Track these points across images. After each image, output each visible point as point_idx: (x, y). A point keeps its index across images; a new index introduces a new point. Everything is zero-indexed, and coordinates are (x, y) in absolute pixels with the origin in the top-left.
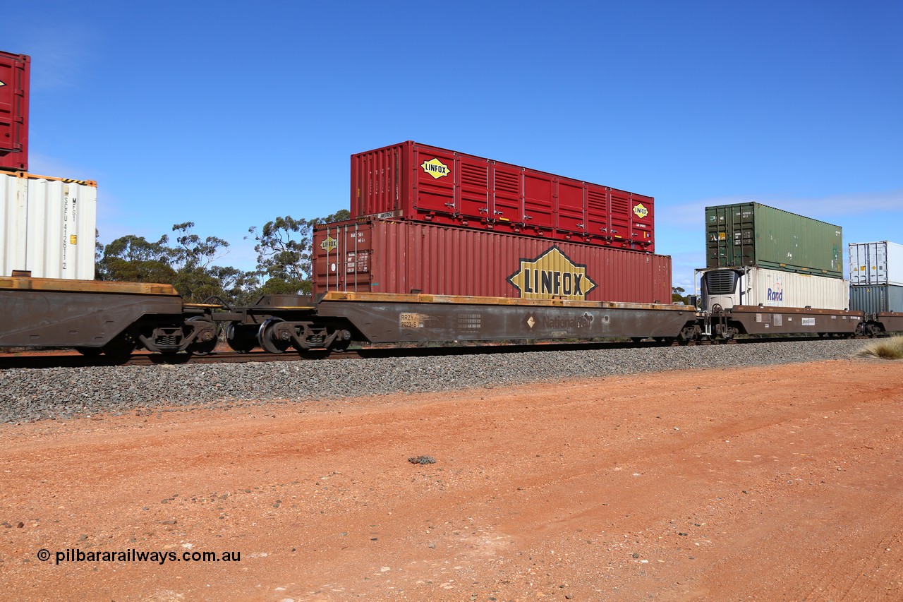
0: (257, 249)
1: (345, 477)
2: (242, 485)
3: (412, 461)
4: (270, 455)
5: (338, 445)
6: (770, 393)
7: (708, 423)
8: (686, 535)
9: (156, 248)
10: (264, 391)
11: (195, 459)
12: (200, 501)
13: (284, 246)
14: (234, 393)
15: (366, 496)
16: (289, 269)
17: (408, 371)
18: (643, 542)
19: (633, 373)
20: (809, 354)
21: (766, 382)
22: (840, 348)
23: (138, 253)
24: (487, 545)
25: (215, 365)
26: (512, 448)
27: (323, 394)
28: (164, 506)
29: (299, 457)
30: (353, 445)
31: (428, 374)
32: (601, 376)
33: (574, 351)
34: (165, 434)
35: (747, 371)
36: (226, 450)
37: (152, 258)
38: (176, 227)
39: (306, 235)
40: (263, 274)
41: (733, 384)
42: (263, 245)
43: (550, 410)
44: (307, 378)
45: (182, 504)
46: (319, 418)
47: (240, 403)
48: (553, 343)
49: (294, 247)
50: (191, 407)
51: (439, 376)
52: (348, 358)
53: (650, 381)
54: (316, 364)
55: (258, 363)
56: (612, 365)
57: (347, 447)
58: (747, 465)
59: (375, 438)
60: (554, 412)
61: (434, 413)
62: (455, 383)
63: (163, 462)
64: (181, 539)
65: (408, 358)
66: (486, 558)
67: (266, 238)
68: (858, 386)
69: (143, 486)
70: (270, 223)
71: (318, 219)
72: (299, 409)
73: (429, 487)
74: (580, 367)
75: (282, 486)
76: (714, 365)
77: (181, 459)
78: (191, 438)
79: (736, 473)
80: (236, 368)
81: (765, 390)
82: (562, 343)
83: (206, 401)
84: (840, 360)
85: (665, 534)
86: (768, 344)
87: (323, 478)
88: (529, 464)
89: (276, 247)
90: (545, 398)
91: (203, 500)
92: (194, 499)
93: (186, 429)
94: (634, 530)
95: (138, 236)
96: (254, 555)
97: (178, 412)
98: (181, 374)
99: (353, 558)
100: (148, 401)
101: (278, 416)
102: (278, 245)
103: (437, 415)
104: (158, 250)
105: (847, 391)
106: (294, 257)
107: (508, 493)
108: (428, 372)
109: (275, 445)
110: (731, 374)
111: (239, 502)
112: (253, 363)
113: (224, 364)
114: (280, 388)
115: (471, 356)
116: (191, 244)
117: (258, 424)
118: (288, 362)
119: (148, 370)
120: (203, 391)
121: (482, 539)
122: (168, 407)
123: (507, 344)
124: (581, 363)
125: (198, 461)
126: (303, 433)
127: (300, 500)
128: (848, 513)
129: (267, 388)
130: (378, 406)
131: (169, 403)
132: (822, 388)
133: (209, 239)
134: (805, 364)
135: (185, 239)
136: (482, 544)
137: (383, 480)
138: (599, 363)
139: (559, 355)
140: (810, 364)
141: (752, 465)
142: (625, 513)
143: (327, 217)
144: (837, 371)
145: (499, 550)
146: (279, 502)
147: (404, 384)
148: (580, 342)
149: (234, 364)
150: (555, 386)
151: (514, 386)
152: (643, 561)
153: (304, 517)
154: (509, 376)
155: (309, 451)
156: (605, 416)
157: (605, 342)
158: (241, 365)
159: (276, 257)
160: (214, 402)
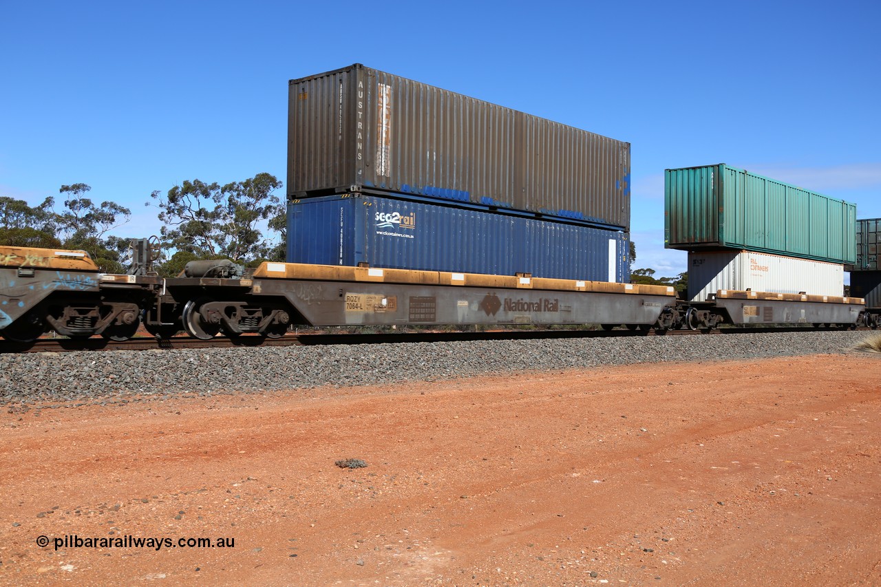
0: (161, 217)
1: (261, 483)
2: (138, 493)
3: (340, 465)
4: (173, 458)
5: (253, 445)
6: (752, 391)
7: (680, 423)
8: (652, 551)
9: (39, 213)
10: (168, 384)
11: (82, 463)
12: (86, 514)
13: (194, 213)
14: (132, 385)
15: (285, 505)
16: (198, 241)
17: (338, 361)
18: (602, 559)
19: (596, 366)
20: (799, 346)
21: (748, 378)
22: (834, 341)
23: (15, 218)
24: (424, 561)
25: (108, 353)
26: (455, 451)
27: (237, 387)
28: (40, 521)
29: (208, 460)
30: (271, 448)
31: (361, 365)
32: (560, 369)
33: (529, 341)
34: (44, 435)
35: (726, 365)
36: (120, 453)
37: (33, 227)
38: (65, 189)
39: (219, 202)
40: (167, 246)
41: (710, 380)
42: (169, 213)
43: (501, 407)
44: (219, 368)
45: (64, 518)
46: (233, 415)
47: (138, 398)
48: (505, 331)
49: (205, 216)
50: (78, 402)
51: (373, 367)
52: (268, 345)
53: (615, 375)
54: (230, 352)
55: (161, 351)
56: (573, 355)
57: (264, 448)
58: (723, 472)
59: (298, 439)
60: (504, 409)
61: (367, 409)
62: (392, 375)
63: (41, 469)
64: (60, 560)
65: (337, 346)
66: (422, 577)
67: (172, 205)
68: (854, 384)
69: (14, 497)
70: (177, 188)
71: (234, 183)
72: (209, 404)
73: (359, 494)
74: (536, 358)
75: (186, 494)
76: (689, 358)
77: (64, 464)
78: (77, 439)
79: (711, 482)
80: (134, 356)
81: (747, 387)
82: (516, 330)
83: (97, 395)
84: (834, 355)
85: (628, 549)
86: (752, 335)
87: (236, 485)
88: (475, 468)
89: (184, 215)
90: (494, 394)
91: (90, 512)
92: (78, 512)
93: (71, 428)
94: (592, 545)
95: (17, 198)
96: (150, 577)
97: (62, 409)
98: (66, 364)
99: (268, 578)
100: (24, 396)
101: (184, 413)
102: (187, 213)
103: (370, 411)
104: (41, 217)
105: (841, 390)
106: (205, 227)
107: (449, 502)
108: (360, 363)
109: (179, 446)
110: (708, 369)
111: (133, 514)
112: (154, 350)
113: (120, 351)
114: (187, 381)
115: (410, 344)
116: (82, 210)
117: (159, 422)
118: (196, 350)
119: (25, 358)
120: (93, 384)
121: (418, 554)
122: (48, 403)
123: (453, 331)
124: (536, 353)
125: (86, 466)
126: (213, 432)
127: (207, 510)
128: (839, 529)
129: (171, 379)
130: (302, 401)
131: (51, 398)
132: (812, 386)
133: (104, 205)
134: (794, 358)
135: (74, 202)
136: (418, 560)
137: (306, 487)
138: (557, 354)
139: (512, 344)
140: (799, 358)
141: (730, 473)
142: (583, 525)
143: (244, 181)
144: (830, 367)
145: (438, 567)
146: (182, 513)
147: (333, 376)
148: (537, 330)
149: (132, 352)
150: (506, 379)
151: (459, 379)
152: (602, 581)
153: (212, 531)
154: (454, 368)
155: (219, 453)
156: (563, 415)
157: (566, 330)
158: (140, 352)
159: (182, 228)
160: (107, 396)
